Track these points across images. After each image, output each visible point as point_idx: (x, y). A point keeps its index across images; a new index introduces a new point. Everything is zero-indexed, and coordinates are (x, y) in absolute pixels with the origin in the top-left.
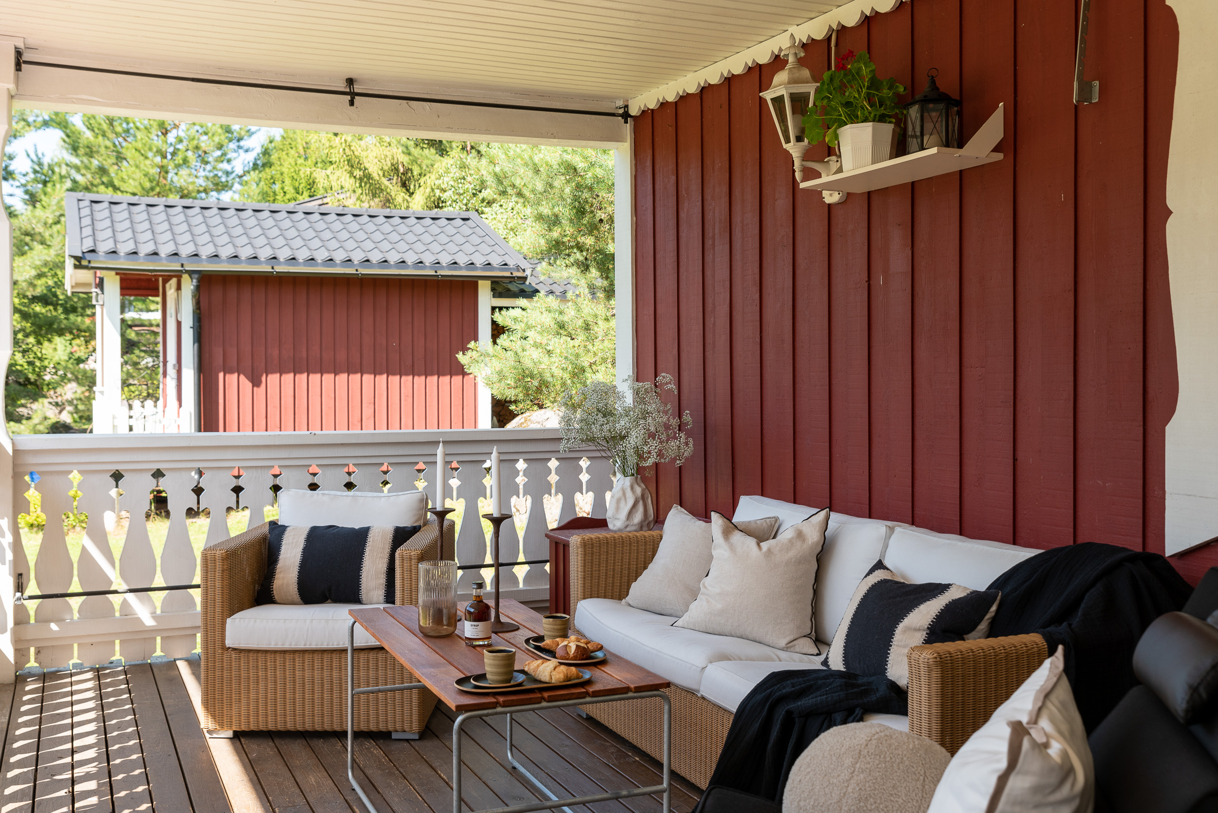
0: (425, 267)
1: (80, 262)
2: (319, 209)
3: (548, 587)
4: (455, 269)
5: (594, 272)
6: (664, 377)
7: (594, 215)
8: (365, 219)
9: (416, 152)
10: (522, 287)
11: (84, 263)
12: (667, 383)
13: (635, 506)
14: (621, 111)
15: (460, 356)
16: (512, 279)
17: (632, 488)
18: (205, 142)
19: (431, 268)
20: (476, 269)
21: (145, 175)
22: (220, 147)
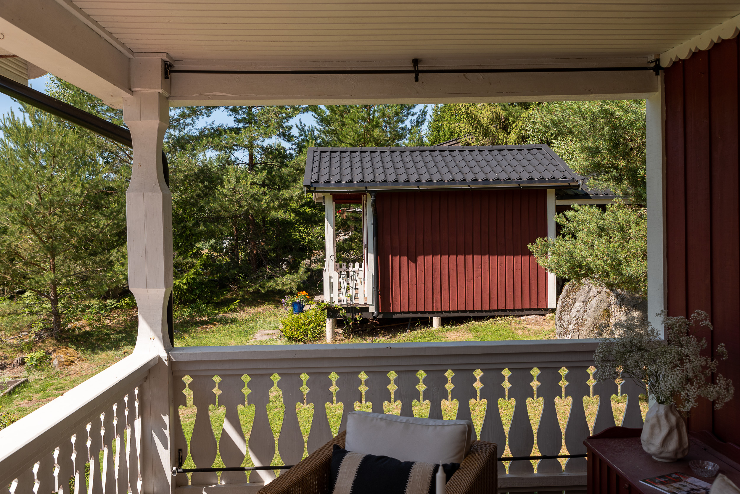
0: (512, 182)
1: (309, 189)
2: (449, 148)
3: (585, 474)
4: (531, 183)
5: (626, 184)
6: (698, 314)
7: (627, 146)
8: (477, 152)
9: (510, 108)
10: (576, 191)
11: (312, 189)
12: (702, 320)
13: (669, 434)
14: (653, 65)
15: (529, 246)
16: (569, 187)
17: (667, 416)
18: (388, 112)
19: (516, 182)
20: (545, 182)
21: (356, 133)
22: (397, 114)
